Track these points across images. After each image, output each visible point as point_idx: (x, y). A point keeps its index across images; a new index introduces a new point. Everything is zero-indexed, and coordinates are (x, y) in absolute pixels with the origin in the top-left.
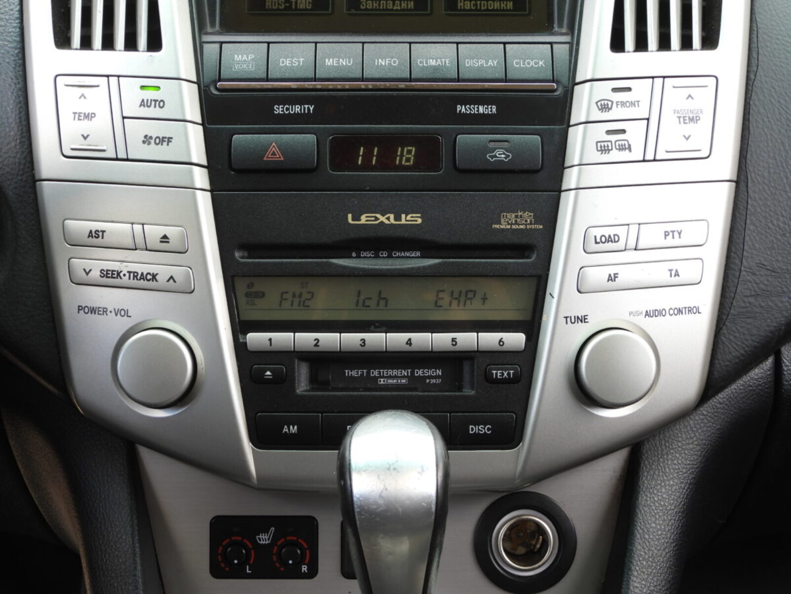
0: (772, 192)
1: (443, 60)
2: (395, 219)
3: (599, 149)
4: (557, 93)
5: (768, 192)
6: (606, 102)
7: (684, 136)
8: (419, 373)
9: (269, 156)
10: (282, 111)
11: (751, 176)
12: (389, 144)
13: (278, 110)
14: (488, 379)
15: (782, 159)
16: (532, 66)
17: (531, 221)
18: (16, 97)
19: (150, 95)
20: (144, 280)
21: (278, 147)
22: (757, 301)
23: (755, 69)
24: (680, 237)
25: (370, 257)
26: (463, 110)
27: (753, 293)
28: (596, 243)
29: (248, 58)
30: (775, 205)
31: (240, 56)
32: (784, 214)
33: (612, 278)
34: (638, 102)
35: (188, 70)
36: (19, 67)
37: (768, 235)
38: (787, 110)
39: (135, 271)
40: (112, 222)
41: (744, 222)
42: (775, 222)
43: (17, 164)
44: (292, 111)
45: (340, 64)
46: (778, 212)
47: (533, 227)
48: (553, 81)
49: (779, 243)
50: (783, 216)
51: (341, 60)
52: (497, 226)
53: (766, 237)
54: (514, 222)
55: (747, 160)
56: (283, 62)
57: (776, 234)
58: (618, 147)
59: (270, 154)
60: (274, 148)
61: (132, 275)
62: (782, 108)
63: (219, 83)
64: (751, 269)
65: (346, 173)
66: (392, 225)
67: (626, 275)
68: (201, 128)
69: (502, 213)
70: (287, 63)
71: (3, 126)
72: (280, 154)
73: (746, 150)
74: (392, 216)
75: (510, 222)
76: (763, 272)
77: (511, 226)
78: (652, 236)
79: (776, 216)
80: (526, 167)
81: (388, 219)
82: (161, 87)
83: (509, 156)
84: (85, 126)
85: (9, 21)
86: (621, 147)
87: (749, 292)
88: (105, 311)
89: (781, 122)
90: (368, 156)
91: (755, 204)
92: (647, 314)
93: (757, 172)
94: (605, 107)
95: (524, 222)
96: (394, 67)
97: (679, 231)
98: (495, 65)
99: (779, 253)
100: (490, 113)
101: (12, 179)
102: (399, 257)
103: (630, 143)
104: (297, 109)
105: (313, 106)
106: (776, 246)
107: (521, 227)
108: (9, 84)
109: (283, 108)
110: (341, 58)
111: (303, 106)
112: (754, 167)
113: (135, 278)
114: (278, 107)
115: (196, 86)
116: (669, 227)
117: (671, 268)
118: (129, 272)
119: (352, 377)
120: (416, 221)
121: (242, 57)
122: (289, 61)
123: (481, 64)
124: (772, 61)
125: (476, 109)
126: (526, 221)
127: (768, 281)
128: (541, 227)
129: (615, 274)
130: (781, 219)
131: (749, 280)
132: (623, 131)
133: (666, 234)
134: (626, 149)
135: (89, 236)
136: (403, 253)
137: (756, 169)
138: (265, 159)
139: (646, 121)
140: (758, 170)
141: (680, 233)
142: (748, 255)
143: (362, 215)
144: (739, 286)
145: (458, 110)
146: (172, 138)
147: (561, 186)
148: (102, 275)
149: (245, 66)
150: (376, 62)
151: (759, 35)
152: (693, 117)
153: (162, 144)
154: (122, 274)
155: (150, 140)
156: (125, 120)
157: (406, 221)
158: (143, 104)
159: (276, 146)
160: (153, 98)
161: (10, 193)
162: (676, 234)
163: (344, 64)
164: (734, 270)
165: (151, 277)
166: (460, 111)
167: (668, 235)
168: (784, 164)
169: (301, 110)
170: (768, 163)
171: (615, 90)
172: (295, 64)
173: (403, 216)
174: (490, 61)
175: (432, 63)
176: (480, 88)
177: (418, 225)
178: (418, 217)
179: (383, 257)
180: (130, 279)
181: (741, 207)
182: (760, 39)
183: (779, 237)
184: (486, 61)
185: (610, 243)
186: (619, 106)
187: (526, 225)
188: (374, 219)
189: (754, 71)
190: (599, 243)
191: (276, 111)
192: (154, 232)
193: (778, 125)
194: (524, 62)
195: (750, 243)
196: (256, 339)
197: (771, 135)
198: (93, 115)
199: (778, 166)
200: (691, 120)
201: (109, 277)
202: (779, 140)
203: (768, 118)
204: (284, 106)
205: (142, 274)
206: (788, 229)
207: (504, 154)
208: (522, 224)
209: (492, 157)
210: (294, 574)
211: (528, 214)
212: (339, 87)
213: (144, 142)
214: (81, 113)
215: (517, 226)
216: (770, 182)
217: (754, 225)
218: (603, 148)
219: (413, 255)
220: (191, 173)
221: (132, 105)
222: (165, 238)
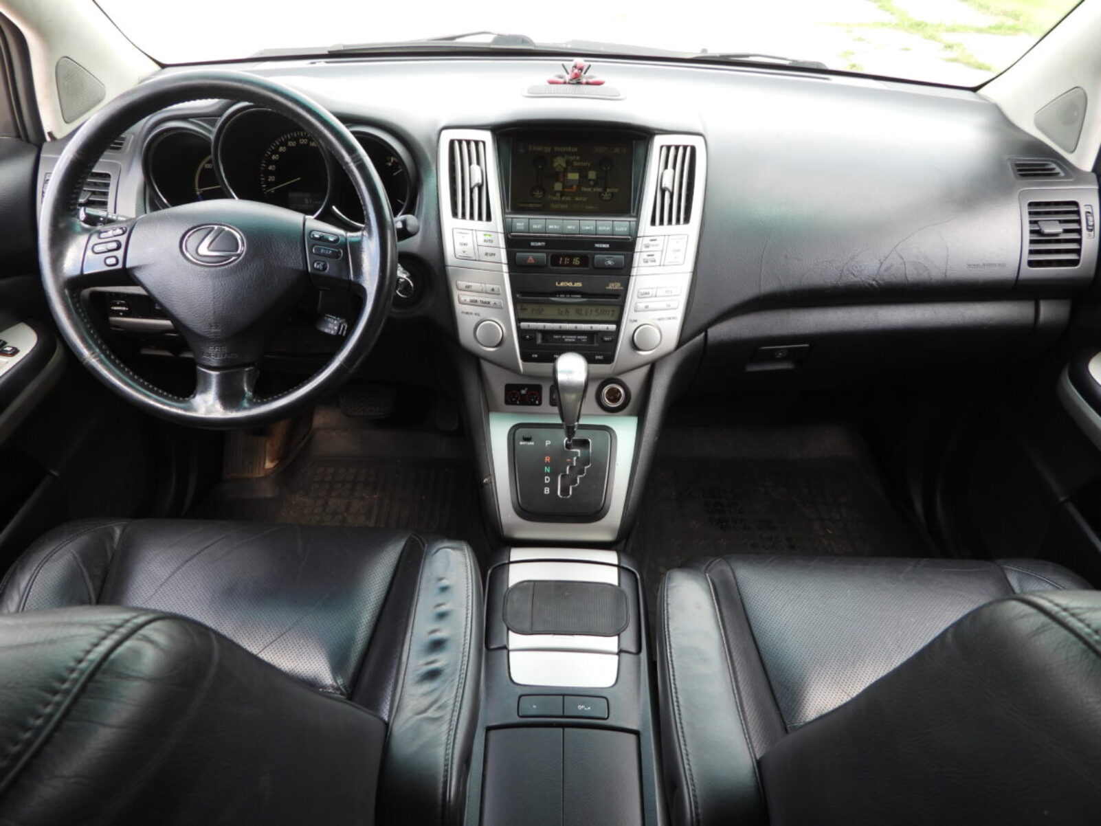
1: (591, 226)
2: (573, 284)
3: (644, 261)
4: (631, 240)
6: (648, 244)
7: (675, 257)
8: (579, 337)
9: (529, 261)
10: (534, 244)
12: (572, 257)
14: (602, 339)
16: (622, 229)
18: (437, 235)
19: (488, 238)
20: (486, 304)
25: (563, 297)
26: (597, 245)
27: (697, 312)
28: (642, 295)
29: (522, 224)
33: (647, 307)
34: (659, 244)
35: (500, 228)
39: (482, 300)
40: (474, 282)
41: (695, 286)
43: (439, 260)
44: (537, 244)
47: (620, 288)
48: (629, 236)
52: (608, 288)
54: (613, 286)
55: (697, 265)
56: (534, 226)
58: (651, 261)
60: (531, 258)
62: (712, 245)
63: (512, 234)
65: (556, 268)
66: (571, 286)
67: (651, 306)
68: (505, 250)
69: (610, 283)
70: (536, 226)
72: (533, 260)
73: (697, 261)
76: (701, 305)
77: (612, 288)
78: (661, 292)
80: (618, 267)
81: (570, 284)
82: (492, 235)
83: (613, 263)
84: (464, 248)
88: (472, 314)
91: (699, 280)
92: (658, 319)
93: (701, 268)
94: (647, 246)
96: (574, 229)
97: (671, 291)
98: (609, 229)
100: (607, 247)
101: (437, 265)
102: (572, 297)
103: (655, 259)
105: (545, 243)
110: (555, 225)
113: (482, 303)
115: (503, 234)
116: (667, 289)
117: (667, 303)
118: (480, 301)
119: (555, 339)
120: (580, 285)
121: (520, 224)
123: (604, 228)
124: (709, 229)
125: (602, 245)
126: (618, 286)
128: (623, 288)
129: (648, 305)
130: (707, 284)
132: (653, 255)
134: (654, 261)
135: (466, 287)
139: (661, 252)
143: (561, 282)
144: (692, 309)
145: (595, 245)
146: (495, 254)
147: (630, 274)
148: (471, 301)
149: (521, 227)
150: (567, 226)
151: (705, 219)
153: (493, 256)
154: (478, 301)
155: (488, 254)
156: (479, 246)
157: (576, 285)
158: (485, 241)
163: (556, 227)
165: (488, 303)
167: (667, 292)
169: (540, 244)
170: (705, 265)
171: (651, 240)
172: (539, 227)
173: (575, 283)
174: (608, 227)
175: (587, 228)
176: (604, 238)
177: (580, 287)
179: (568, 298)
180: (480, 303)
184: (606, 227)
185: (646, 294)
186: (652, 246)
187: (618, 288)
188: (565, 284)
189: (702, 231)
191: (532, 244)
192: (489, 287)
194: (620, 228)
196: (524, 325)
198: (467, 244)
200: (678, 251)
201: (473, 302)
205: (485, 301)
207: (611, 262)
208: (616, 287)
209: (607, 263)
210: (534, 404)
211: (619, 284)
212: (554, 236)
213: (485, 255)
214: (463, 243)
218: (646, 261)
219: (577, 297)
220: (502, 267)
221: (481, 241)
222: (493, 290)
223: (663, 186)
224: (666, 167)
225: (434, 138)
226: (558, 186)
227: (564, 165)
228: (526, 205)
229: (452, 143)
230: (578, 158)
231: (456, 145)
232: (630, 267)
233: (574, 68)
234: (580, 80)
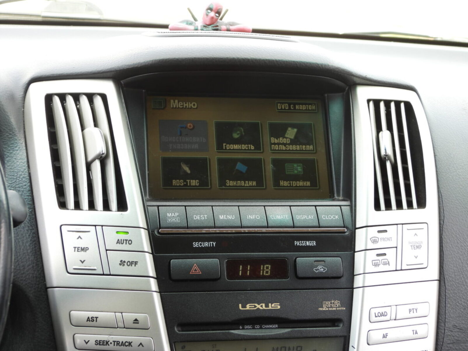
0: (457, 286)
1: (284, 216)
2: (266, 307)
3: (374, 264)
4: (347, 234)
5: (455, 286)
6: (375, 238)
7: (415, 256)
9: (193, 272)
10: (198, 245)
11: (446, 277)
13: (195, 245)
15: (460, 267)
16: (332, 218)
17: (339, 305)
18: (31, 237)
19: (123, 236)
20: (124, 346)
21: (198, 266)
22: (454, 346)
23: (443, 218)
24: (417, 312)
25: (250, 329)
26: (298, 244)
27: (452, 342)
28: (376, 317)
29: (175, 215)
30: (459, 293)
31: (170, 214)
32: (464, 297)
33: (385, 336)
34: (391, 238)
35: (142, 223)
36: (33, 219)
37: (457, 309)
38: (461, 241)
39: (118, 340)
40: (102, 312)
41: (445, 302)
42: (460, 302)
43: (35, 279)
44: (203, 245)
45: (228, 218)
46: (461, 297)
47: (340, 308)
48: (344, 227)
49: (463, 314)
50: (464, 299)
51: (228, 216)
52: (321, 309)
53: (456, 310)
54: (330, 306)
55: (444, 269)
56: (196, 218)
57: (461, 309)
58: (383, 263)
59: (194, 270)
61: (116, 343)
62: (458, 239)
63: (160, 230)
64: (450, 328)
65: (236, 281)
66: (264, 310)
68: (151, 255)
69: (323, 301)
70: (198, 217)
71: (25, 254)
72: (199, 271)
73: (442, 263)
74: (264, 305)
75: (328, 306)
76: (456, 330)
77: (329, 309)
78: (403, 312)
79: (460, 299)
80: (335, 275)
81: (261, 307)
82: (129, 233)
83: (325, 269)
84: (82, 255)
85: (24, 192)
86: (384, 263)
87: (449, 341)
89: (458, 247)
90: (245, 271)
91: (449, 292)
93: (449, 275)
94: (374, 241)
95: (335, 306)
96: (258, 220)
97: (416, 309)
98: (313, 218)
99: (463, 319)
100: (312, 245)
101: (32, 287)
102: (266, 328)
103: (389, 261)
104: (206, 244)
105: (215, 243)
106: (461, 315)
107: (334, 309)
108: (27, 230)
109: (198, 244)
110: (228, 215)
111: (209, 243)
112: (447, 272)
113: (118, 345)
114: (195, 243)
115: (147, 231)
116: (411, 307)
117: (413, 330)
118: (114, 342)
120: (277, 307)
121: (172, 215)
122: (199, 216)
123: (305, 218)
124: (451, 214)
125: (305, 243)
126: (336, 306)
127: (459, 335)
128: (344, 309)
129: (386, 334)
130: (463, 300)
131: (449, 335)
132: (385, 254)
133: (410, 311)
134: (387, 264)
135: (87, 321)
136: (268, 325)
137: (448, 273)
138: (191, 273)
139: (396, 248)
140: (449, 274)
141: (416, 310)
142: (448, 321)
143: (247, 304)
144: (444, 338)
145: (295, 244)
146: (137, 262)
147: (353, 285)
148: (97, 344)
149: (174, 220)
150: (248, 217)
151: (443, 200)
152: (418, 245)
153: (132, 266)
154: (109, 343)
155: (124, 263)
156: (108, 251)
157: (272, 307)
158: (118, 242)
159: (196, 266)
160: (125, 239)
161: (31, 295)
162: (415, 310)
163: (230, 218)
164: (442, 329)
165: (128, 344)
166: (297, 244)
167: (411, 311)
168: (462, 270)
169: (208, 245)
170: (454, 270)
171: (379, 232)
172: (202, 218)
173: (270, 304)
174: (310, 216)
175: (278, 217)
176: (306, 231)
177: (278, 309)
178: (278, 305)
179: (257, 328)
180: (114, 345)
181: (443, 295)
182: (444, 202)
183: (462, 310)
184: (307, 216)
185: (383, 316)
186: (382, 241)
187: (336, 308)
188: (254, 306)
189: (442, 220)
190: (377, 317)
191: (194, 246)
192: (130, 317)
193: (457, 249)
194: (328, 216)
195: (448, 314)
197: (454, 254)
198: (87, 249)
199: (459, 271)
200: (417, 247)
201: (101, 345)
202: (458, 257)
203: (452, 245)
204: (199, 243)
205: (122, 342)
206: (466, 306)
207: (323, 268)
208: (334, 308)
209: (316, 270)
211: (337, 302)
212: (229, 232)
213: (120, 264)
214: (79, 247)
215: (332, 309)
216: (455, 280)
217: (449, 304)
218: (375, 264)
219: (274, 327)
220: (149, 283)
221: (111, 244)
222: (136, 321)
223: (383, 153)
225: (19, 93)
229: (49, 99)
231: (57, 101)
232: (352, 276)
233: (209, 11)
234: (217, 26)
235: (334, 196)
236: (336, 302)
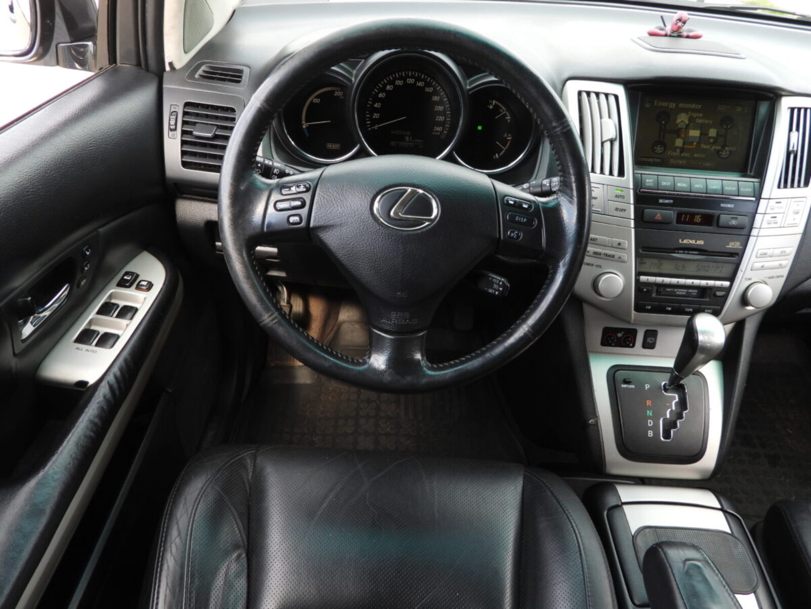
1: (717, 186)
3: (767, 223)
6: (772, 207)
7: (793, 219)
8: (690, 291)
9: (657, 217)
10: (662, 201)
11: (808, 231)
12: (693, 215)
14: (715, 295)
16: (747, 191)
17: (739, 245)
19: (619, 192)
20: (609, 257)
24: (785, 252)
25: (682, 253)
26: (723, 205)
29: (651, 180)
33: (762, 267)
34: (782, 207)
35: (631, 184)
39: (607, 253)
40: (600, 236)
41: (802, 246)
44: (665, 202)
47: (739, 247)
48: (754, 197)
52: (728, 247)
54: (733, 245)
56: (663, 183)
58: (773, 223)
60: (659, 215)
63: (641, 190)
65: (680, 225)
66: (694, 244)
67: (767, 265)
68: (634, 205)
69: (730, 242)
70: (665, 184)
72: (660, 217)
74: (694, 241)
77: (732, 247)
80: (741, 227)
81: (692, 242)
82: (623, 191)
83: (736, 223)
88: (592, 265)
90: (685, 218)
92: (769, 278)
95: (736, 245)
96: (701, 188)
97: (785, 250)
98: (735, 190)
100: (731, 207)
102: (691, 254)
103: (777, 221)
105: (673, 201)
107: (735, 247)
110: (683, 183)
111: (669, 200)
113: (606, 256)
115: (633, 190)
116: (783, 249)
117: (779, 262)
118: (605, 254)
119: (668, 291)
120: (702, 243)
121: (649, 180)
123: (730, 189)
125: (727, 206)
129: (764, 265)
132: (776, 217)
134: (775, 223)
138: (655, 218)
139: (783, 214)
143: (685, 240)
145: (721, 205)
146: (625, 209)
147: (750, 234)
148: (594, 253)
149: (650, 184)
150: (695, 186)
153: (622, 211)
154: (601, 254)
155: (618, 209)
156: (609, 201)
157: (699, 243)
158: (616, 196)
160: (620, 195)
163: (684, 185)
165: (612, 256)
167: (782, 252)
169: (668, 202)
171: (776, 203)
172: (667, 184)
173: (698, 241)
175: (714, 187)
176: (729, 198)
179: (686, 253)
180: (604, 256)
181: (802, 242)
184: (732, 187)
186: (777, 208)
187: (737, 247)
188: (688, 241)
191: (660, 201)
192: (616, 241)
194: (745, 189)
196: (643, 278)
198: (597, 198)
200: (797, 213)
201: (596, 254)
205: (609, 255)
209: (731, 223)
210: (628, 346)
212: (683, 194)
213: (615, 210)
218: (769, 223)
219: (696, 254)
220: (630, 222)
221: (611, 196)
222: (619, 244)
223: (791, 149)
224: (791, 130)
226: (679, 142)
227: (687, 122)
228: (646, 160)
229: (580, 93)
230: (701, 115)
231: (584, 95)
232: (751, 228)
233: (678, 21)
234: (681, 33)
235: (747, 172)
236: (737, 243)
